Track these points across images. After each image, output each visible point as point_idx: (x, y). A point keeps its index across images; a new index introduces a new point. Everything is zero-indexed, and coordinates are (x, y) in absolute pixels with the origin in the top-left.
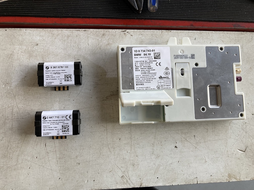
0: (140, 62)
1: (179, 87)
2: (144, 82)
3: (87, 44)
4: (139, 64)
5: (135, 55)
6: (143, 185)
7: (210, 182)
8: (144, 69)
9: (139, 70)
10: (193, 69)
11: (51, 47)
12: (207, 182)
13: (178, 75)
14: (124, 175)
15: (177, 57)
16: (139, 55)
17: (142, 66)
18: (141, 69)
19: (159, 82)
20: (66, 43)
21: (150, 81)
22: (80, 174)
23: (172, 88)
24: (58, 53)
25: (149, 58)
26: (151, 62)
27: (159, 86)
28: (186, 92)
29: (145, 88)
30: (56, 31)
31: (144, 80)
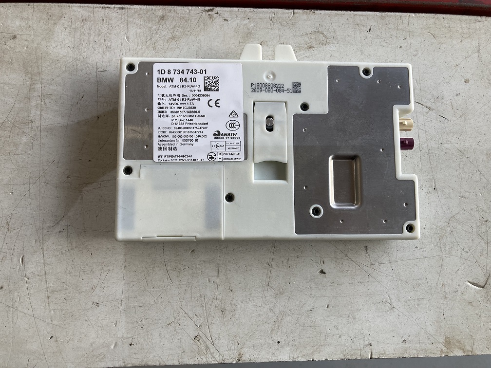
0: (171, 98)
1: (259, 159)
2: (177, 143)
3: (124, 39)
4: (166, 102)
5: (159, 80)
6: (243, 358)
7: (402, 356)
8: (178, 114)
9: (167, 116)
10: (296, 117)
11: (43, 43)
12: (395, 355)
13: (258, 130)
14: (200, 333)
15: (257, 88)
16: (169, 82)
17: (174, 106)
18: (172, 112)
19: (214, 144)
20: (78, 34)
21: (191, 140)
22: (100, 329)
23: (242, 158)
24: (61, 56)
25: (192, 89)
26: (196, 98)
27: (213, 155)
28: (278, 169)
29: (179, 156)
30: (57, 7)
31: (177, 139)
